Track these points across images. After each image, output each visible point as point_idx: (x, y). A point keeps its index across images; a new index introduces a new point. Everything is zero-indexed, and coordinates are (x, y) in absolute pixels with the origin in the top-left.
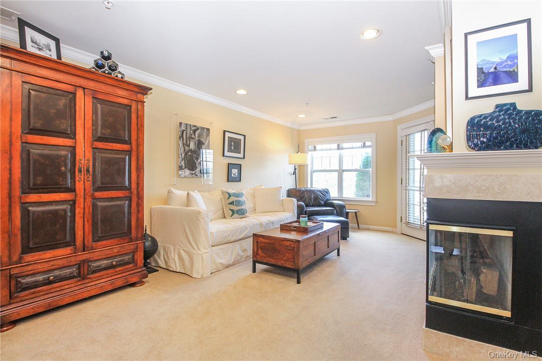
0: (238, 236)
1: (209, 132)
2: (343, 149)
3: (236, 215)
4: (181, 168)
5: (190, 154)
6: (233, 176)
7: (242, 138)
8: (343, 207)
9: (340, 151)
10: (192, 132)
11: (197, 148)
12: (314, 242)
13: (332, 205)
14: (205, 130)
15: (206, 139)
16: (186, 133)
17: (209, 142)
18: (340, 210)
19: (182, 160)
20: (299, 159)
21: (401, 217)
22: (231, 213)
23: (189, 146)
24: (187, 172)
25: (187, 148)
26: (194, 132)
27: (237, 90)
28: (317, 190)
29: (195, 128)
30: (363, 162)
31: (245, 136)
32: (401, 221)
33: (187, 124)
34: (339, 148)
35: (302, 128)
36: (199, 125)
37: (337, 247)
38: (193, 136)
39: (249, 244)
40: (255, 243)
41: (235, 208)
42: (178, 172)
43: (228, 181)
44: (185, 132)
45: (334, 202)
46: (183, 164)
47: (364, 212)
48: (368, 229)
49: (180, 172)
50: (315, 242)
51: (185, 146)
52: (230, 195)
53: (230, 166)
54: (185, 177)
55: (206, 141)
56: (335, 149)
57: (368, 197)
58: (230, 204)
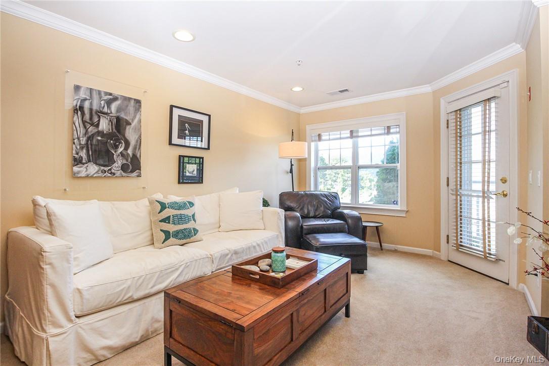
1: (140, 106)
2: (358, 137)
4: (77, 161)
5: (99, 138)
6: (188, 174)
7: (205, 119)
8: (358, 219)
9: (355, 139)
10: (103, 102)
11: (114, 130)
13: (341, 216)
14: (132, 102)
15: (135, 117)
16: (91, 104)
17: (140, 121)
19: (82, 148)
23: (97, 126)
24: (93, 169)
26: (109, 103)
27: (175, 33)
28: (321, 195)
29: (111, 97)
30: (387, 155)
31: (209, 116)
32: (448, 242)
33: (91, 89)
34: (352, 136)
35: (303, 111)
36: (116, 92)
38: (106, 110)
41: (172, 228)
42: (72, 169)
43: (179, 183)
44: (87, 103)
45: (346, 211)
46: (83, 154)
47: (387, 225)
48: (395, 252)
49: (76, 169)
50: (292, 314)
51: (88, 126)
52: (163, 206)
53: (182, 161)
54: (87, 177)
55: (133, 120)
56: (347, 138)
57: (395, 204)
58: (163, 221)
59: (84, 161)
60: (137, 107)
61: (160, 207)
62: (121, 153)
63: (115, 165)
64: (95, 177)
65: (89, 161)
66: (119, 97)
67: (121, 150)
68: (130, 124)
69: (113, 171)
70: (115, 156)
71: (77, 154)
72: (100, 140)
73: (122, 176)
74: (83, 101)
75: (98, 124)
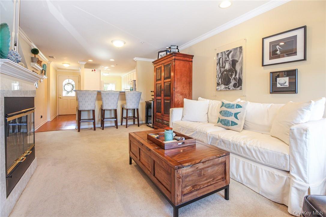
1: (242, 50)
4: (218, 84)
5: (225, 73)
6: (278, 86)
7: (298, 33)
10: (226, 56)
11: (231, 67)
14: (238, 49)
16: (222, 59)
17: (242, 57)
19: (219, 79)
24: (223, 87)
26: (228, 55)
29: (229, 52)
31: (305, 27)
33: (222, 52)
36: (230, 49)
38: (227, 59)
43: (270, 93)
44: (221, 59)
46: (220, 81)
49: (217, 87)
50: (140, 148)
51: (221, 68)
54: (221, 90)
55: (239, 60)
59: (220, 84)
60: (241, 50)
63: (231, 84)
65: (222, 84)
66: (232, 50)
67: (233, 76)
68: (238, 61)
69: (229, 87)
70: (231, 80)
71: (218, 81)
72: (226, 74)
73: (233, 90)
74: (220, 59)
75: (225, 67)
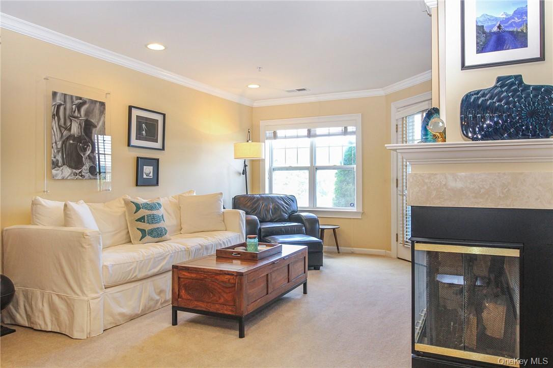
0: (149, 271)
1: (104, 108)
2: (315, 136)
3: (148, 238)
4: (55, 165)
5: (71, 142)
6: (145, 176)
7: (159, 118)
8: (314, 221)
9: (311, 139)
10: (74, 107)
11: (83, 134)
12: (265, 274)
13: (299, 219)
14: (98, 104)
15: (99, 120)
16: (65, 109)
17: (104, 123)
18: (310, 226)
19: (58, 152)
20: (250, 150)
21: (397, 235)
22: (140, 234)
23: (70, 130)
24: (67, 171)
25: (65, 133)
26: (79, 107)
27: (148, 44)
28: (278, 197)
30: (345, 156)
31: (164, 115)
32: (397, 241)
33: (65, 95)
34: (310, 135)
35: (256, 105)
36: (86, 96)
37: (303, 280)
38: (76, 114)
39: (166, 283)
40: (176, 279)
41: (147, 227)
42: (51, 172)
43: (137, 185)
44: (62, 108)
45: (303, 214)
46: (59, 158)
47: (345, 229)
48: (352, 254)
49: (54, 172)
50: (267, 275)
51: (63, 130)
52: (138, 207)
53: (140, 162)
54: (63, 179)
55: (98, 124)
56: (305, 137)
57: (351, 206)
58: (139, 220)
59: (60, 165)
60: (102, 109)
61: (135, 208)
62: (89, 156)
63: (84, 167)
64: (70, 179)
65: (64, 164)
66: (87, 100)
67: (88, 152)
68: (96, 127)
69: (83, 174)
70: (83, 158)
71: (55, 158)
72: (72, 144)
73: (90, 179)
74: (59, 106)
75: (70, 128)
